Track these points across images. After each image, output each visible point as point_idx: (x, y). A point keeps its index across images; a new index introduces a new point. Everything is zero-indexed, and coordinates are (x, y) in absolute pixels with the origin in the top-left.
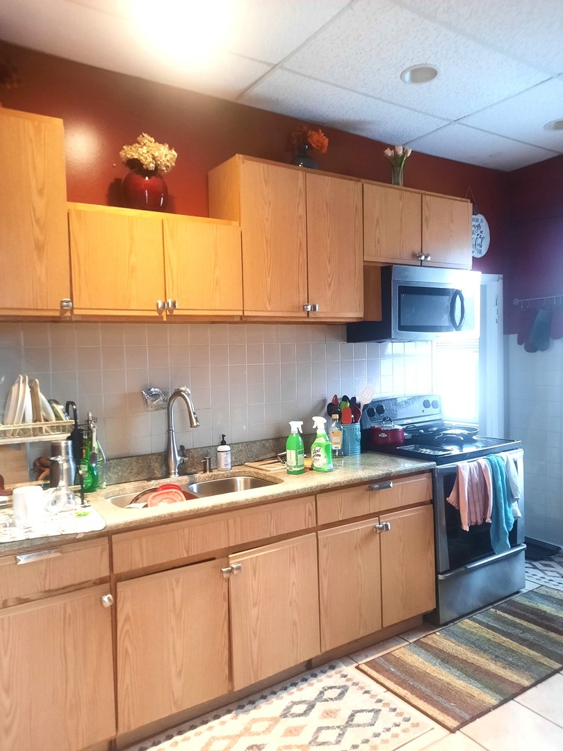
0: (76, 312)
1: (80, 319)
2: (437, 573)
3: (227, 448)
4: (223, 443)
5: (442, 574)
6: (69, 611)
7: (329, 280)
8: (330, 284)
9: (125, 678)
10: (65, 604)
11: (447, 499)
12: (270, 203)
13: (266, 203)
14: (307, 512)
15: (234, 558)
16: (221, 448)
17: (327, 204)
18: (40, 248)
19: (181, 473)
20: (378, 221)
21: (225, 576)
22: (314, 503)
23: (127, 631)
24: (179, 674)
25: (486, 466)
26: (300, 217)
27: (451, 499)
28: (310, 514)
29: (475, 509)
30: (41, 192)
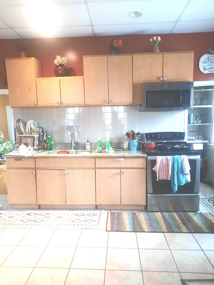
0: (38, 105)
1: (40, 107)
2: (147, 193)
3: (89, 143)
4: (88, 142)
5: (149, 194)
6: (26, 173)
7: (117, 91)
8: (118, 92)
9: (39, 192)
10: (25, 172)
11: (152, 169)
12: (94, 69)
13: (92, 69)
14: (92, 163)
15: (67, 171)
16: (87, 143)
17: (116, 66)
18: (29, 90)
19: (75, 149)
20: (140, 68)
21: (64, 175)
22: (94, 161)
23: (39, 181)
24: (52, 195)
25: (170, 159)
26: (105, 71)
27: (154, 169)
28: (93, 163)
29: (164, 174)
30: (29, 77)
